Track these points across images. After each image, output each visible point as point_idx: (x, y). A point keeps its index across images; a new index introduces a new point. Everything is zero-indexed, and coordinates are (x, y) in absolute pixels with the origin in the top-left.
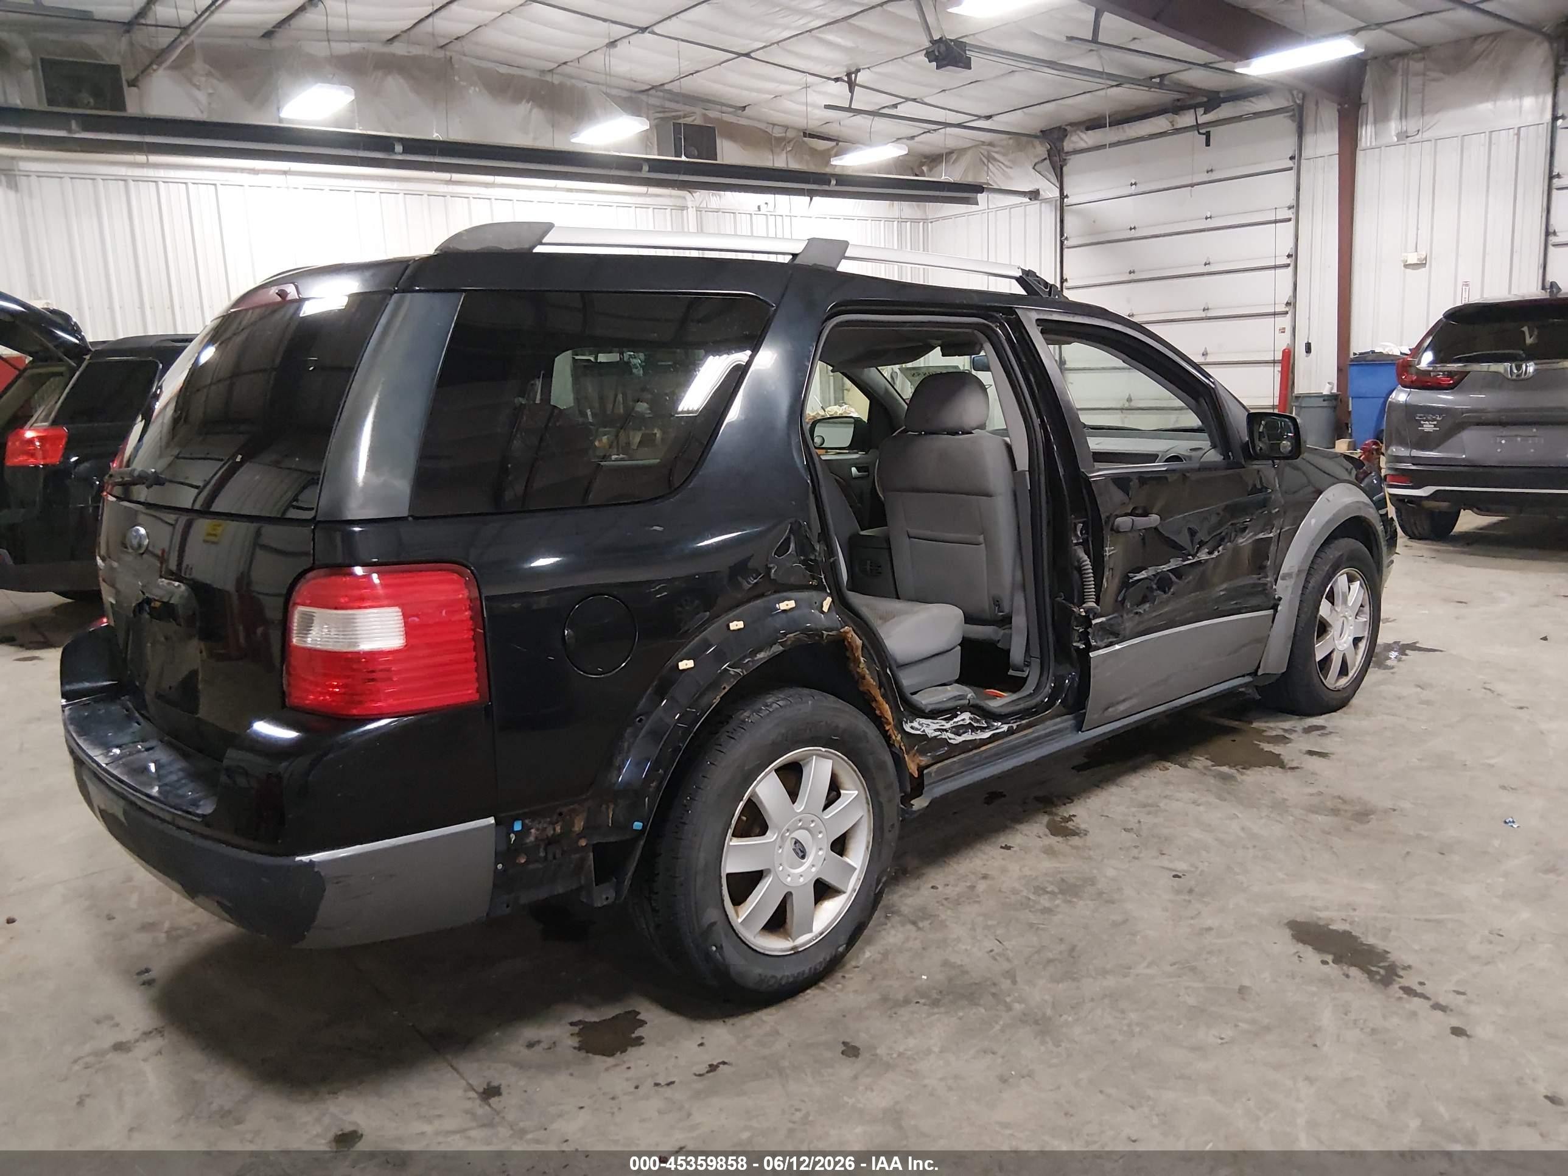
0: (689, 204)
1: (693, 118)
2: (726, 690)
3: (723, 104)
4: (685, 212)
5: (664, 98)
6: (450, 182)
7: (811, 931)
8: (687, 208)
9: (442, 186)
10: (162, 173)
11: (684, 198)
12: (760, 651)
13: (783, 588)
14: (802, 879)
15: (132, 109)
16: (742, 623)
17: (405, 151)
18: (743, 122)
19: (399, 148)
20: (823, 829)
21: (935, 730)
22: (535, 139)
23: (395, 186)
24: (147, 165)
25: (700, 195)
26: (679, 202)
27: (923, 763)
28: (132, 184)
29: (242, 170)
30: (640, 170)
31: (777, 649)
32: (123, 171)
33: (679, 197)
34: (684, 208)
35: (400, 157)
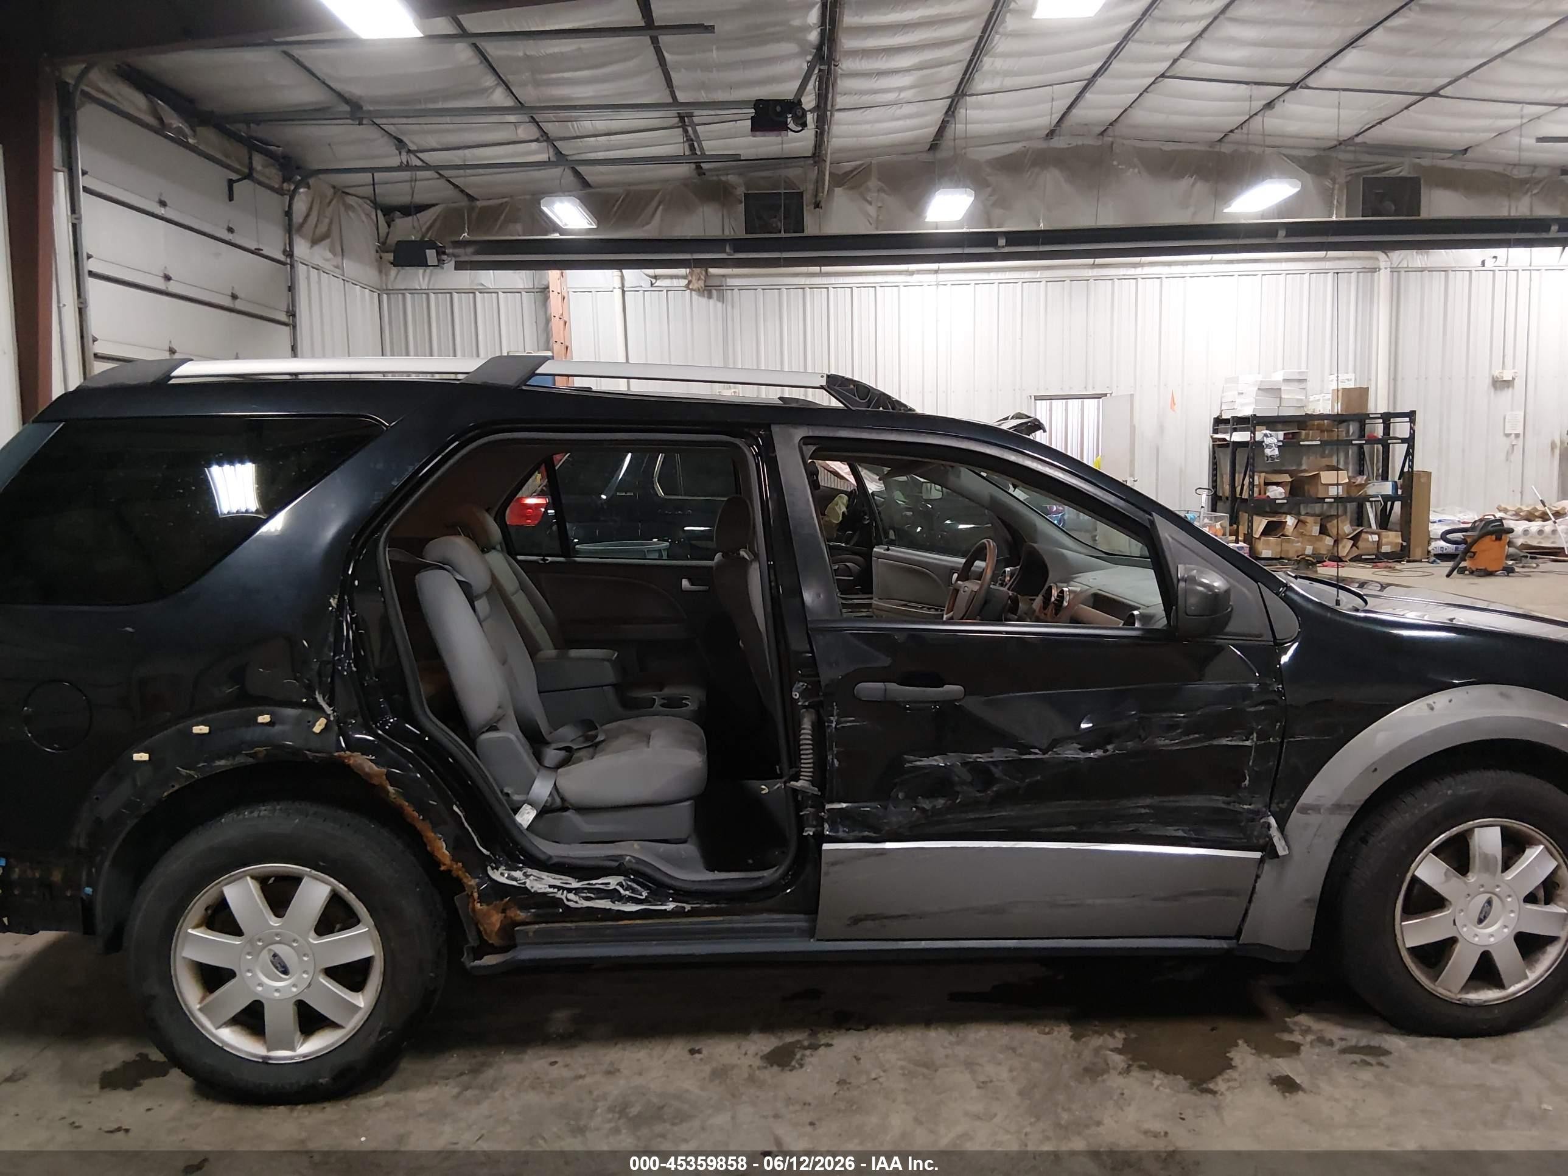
0: (1382, 265)
1: (1400, 169)
2: (175, 789)
3: (1433, 150)
4: (1376, 274)
5: (1355, 152)
6: (1094, 266)
7: (293, 1049)
8: (1380, 269)
9: (1086, 270)
10: (833, 280)
11: (1377, 259)
12: (220, 758)
13: (265, 702)
14: (277, 994)
15: (811, 228)
16: (207, 728)
17: (1009, 244)
18: (1469, 166)
19: (1002, 242)
20: (309, 952)
21: (550, 886)
22: (1194, 214)
23: (1038, 274)
24: (821, 274)
25: (1398, 257)
26: (1369, 264)
27: (518, 918)
28: (808, 291)
29: (900, 273)
30: (1276, 235)
31: (240, 760)
32: (802, 281)
33: (1370, 258)
34: (1374, 270)
35: (1006, 250)
